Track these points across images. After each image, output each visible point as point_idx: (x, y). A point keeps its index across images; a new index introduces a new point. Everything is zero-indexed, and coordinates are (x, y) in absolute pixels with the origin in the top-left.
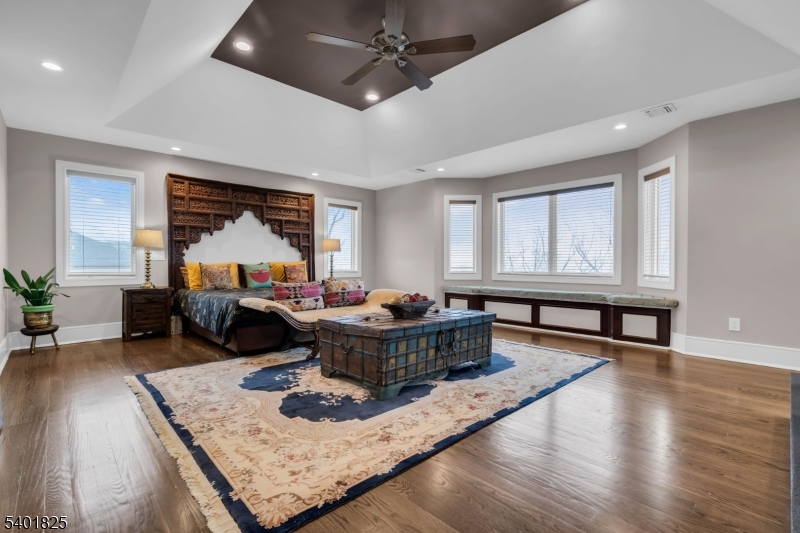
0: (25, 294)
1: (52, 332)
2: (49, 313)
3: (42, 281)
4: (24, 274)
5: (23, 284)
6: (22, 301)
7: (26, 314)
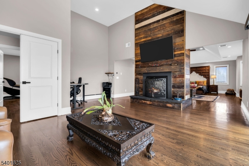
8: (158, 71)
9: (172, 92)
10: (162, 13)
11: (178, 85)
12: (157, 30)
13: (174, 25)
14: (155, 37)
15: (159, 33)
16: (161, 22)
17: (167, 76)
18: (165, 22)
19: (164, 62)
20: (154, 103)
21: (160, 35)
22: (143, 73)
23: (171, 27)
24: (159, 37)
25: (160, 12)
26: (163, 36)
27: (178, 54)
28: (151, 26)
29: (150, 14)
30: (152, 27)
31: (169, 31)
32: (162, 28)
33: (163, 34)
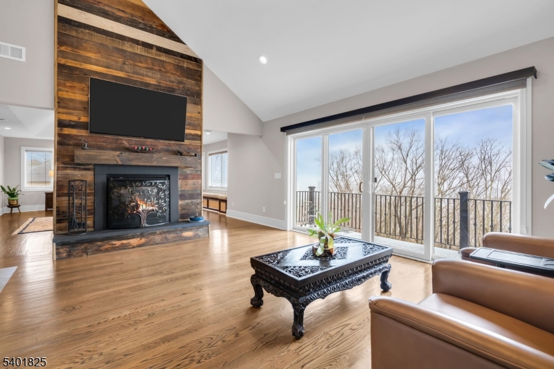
0: (8, 193)
1: (18, 206)
2: (17, 200)
3: (14, 190)
4: (8, 187)
5: (8, 190)
6: (7, 196)
7: (9, 200)
8: (155, 164)
9: (179, 208)
10: (158, 34)
11: (190, 192)
12: (144, 65)
13: (184, 76)
14: (136, 78)
15: (150, 74)
16: (154, 51)
17: (169, 176)
18: (163, 58)
19: (161, 144)
20: (151, 240)
21: (153, 82)
22: (95, 165)
23: (179, 76)
24: (148, 85)
25: (151, 27)
26: (158, 86)
27: (190, 134)
28: (123, 44)
29: (123, 11)
30: (127, 47)
31: (172, 82)
32: (157, 68)
33: (160, 83)
